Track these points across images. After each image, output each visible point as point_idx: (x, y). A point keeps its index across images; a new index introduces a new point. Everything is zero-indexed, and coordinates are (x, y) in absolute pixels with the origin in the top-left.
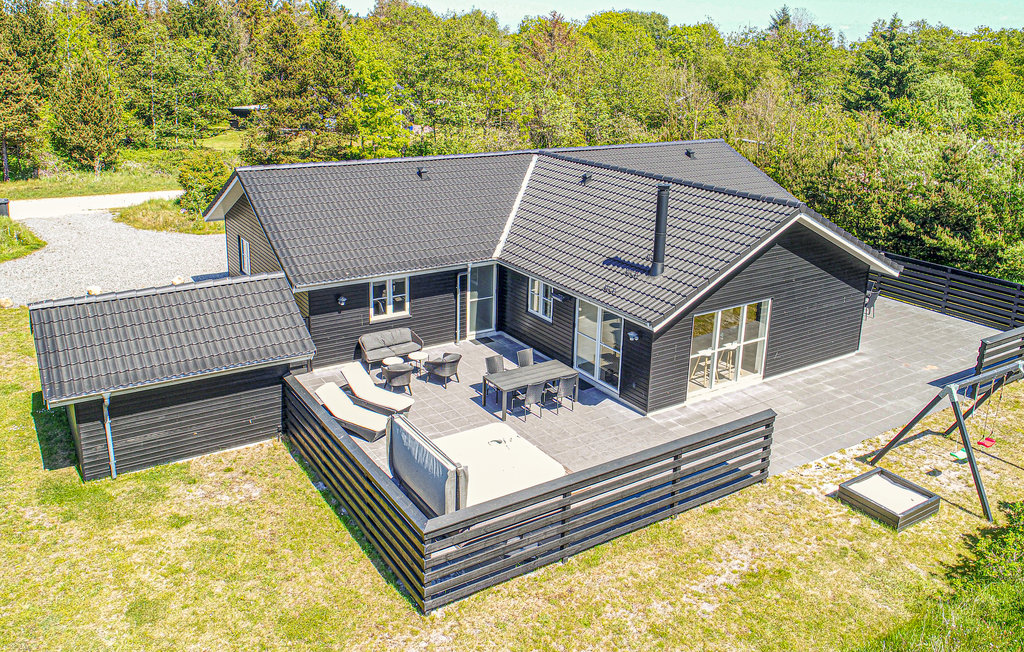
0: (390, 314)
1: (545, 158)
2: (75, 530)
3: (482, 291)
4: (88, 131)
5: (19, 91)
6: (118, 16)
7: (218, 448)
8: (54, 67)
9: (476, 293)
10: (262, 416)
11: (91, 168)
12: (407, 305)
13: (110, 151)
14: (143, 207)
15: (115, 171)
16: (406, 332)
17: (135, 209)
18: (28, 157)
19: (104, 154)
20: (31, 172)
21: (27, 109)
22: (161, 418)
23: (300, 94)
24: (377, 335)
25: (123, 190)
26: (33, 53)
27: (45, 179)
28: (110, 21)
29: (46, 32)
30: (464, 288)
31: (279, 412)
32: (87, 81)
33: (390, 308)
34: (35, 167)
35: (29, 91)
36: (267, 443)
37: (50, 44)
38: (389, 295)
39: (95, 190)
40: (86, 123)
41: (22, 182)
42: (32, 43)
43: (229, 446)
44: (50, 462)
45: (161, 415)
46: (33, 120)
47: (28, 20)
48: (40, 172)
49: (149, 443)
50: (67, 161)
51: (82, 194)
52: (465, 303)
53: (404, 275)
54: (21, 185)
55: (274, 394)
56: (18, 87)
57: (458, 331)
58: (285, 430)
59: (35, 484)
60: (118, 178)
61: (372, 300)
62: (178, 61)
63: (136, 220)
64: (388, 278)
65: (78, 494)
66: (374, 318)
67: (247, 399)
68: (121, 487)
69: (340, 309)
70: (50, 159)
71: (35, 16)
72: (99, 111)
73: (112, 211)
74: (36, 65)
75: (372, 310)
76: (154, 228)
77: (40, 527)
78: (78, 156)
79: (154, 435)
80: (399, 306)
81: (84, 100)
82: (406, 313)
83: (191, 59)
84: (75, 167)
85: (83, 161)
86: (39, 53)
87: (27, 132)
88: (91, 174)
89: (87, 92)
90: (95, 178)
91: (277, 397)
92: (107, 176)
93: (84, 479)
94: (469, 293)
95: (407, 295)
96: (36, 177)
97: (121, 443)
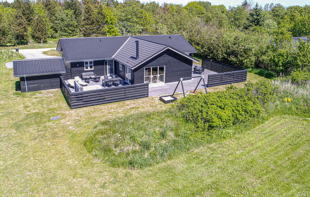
0: (89, 69)
1: (132, 38)
2: (18, 98)
3: (111, 65)
4: (39, 33)
5: (23, 23)
6: (50, 4)
7: (47, 89)
8: (33, 18)
9: (109, 66)
10: (56, 84)
11: (40, 43)
12: (93, 67)
13: (45, 38)
14: (50, 51)
15: (47, 43)
16: (92, 73)
17: (48, 51)
18: (26, 40)
19: (43, 39)
20: (26, 43)
21: (25, 28)
22: (36, 82)
23: (92, 24)
24: (86, 73)
25: (47, 47)
26: (28, 14)
27: (29, 45)
28: (48, 6)
29: (31, 9)
30: (106, 64)
31: (59, 83)
32: (40, 21)
33: (89, 68)
34: (27, 42)
35: (25, 23)
36: (57, 89)
37: (32, 12)
38: (89, 65)
39: (40, 47)
40: (39, 31)
41: (24, 45)
42: (27, 12)
43: (49, 89)
44: (16, 90)
45: (36, 81)
46: (26, 30)
47: (27, 6)
48: (28, 43)
49: (33, 87)
50: (35, 41)
51: (37, 48)
52: (107, 68)
53: (92, 60)
54: (23, 46)
55: (58, 80)
56: (22, 22)
57: (105, 74)
58: (61, 87)
59: (13, 92)
60: (47, 45)
61: (85, 66)
62: (64, 16)
63: (47, 53)
64: (89, 61)
65: (20, 94)
66: (85, 70)
67: (53, 80)
68: (28, 94)
69: (78, 67)
70: (31, 40)
71: (28, 5)
72: (42, 28)
73: (43, 52)
74: (28, 17)
75: (85, 68)
76: (51, 55)
77: (12, 98)
78: (37, 39)
79: (35, 85)
80: (91, 67)
81: (39, 26)
82: (93, 69)
83: (67, 16)
84: (37, 42)
85: (38, 41)
86: (29, 14)
87: (25, 33)
88: (40, 44)
89: (40, 24)
90: (41, 45)
91: (59, 80)
92: (44, 44)
93: (22, 92)
94: (107, 66)
95: (93, 65)
96: (27, 44)
97: (28, 86)
